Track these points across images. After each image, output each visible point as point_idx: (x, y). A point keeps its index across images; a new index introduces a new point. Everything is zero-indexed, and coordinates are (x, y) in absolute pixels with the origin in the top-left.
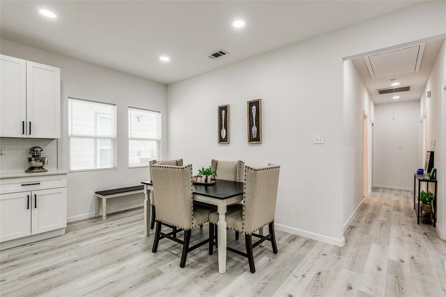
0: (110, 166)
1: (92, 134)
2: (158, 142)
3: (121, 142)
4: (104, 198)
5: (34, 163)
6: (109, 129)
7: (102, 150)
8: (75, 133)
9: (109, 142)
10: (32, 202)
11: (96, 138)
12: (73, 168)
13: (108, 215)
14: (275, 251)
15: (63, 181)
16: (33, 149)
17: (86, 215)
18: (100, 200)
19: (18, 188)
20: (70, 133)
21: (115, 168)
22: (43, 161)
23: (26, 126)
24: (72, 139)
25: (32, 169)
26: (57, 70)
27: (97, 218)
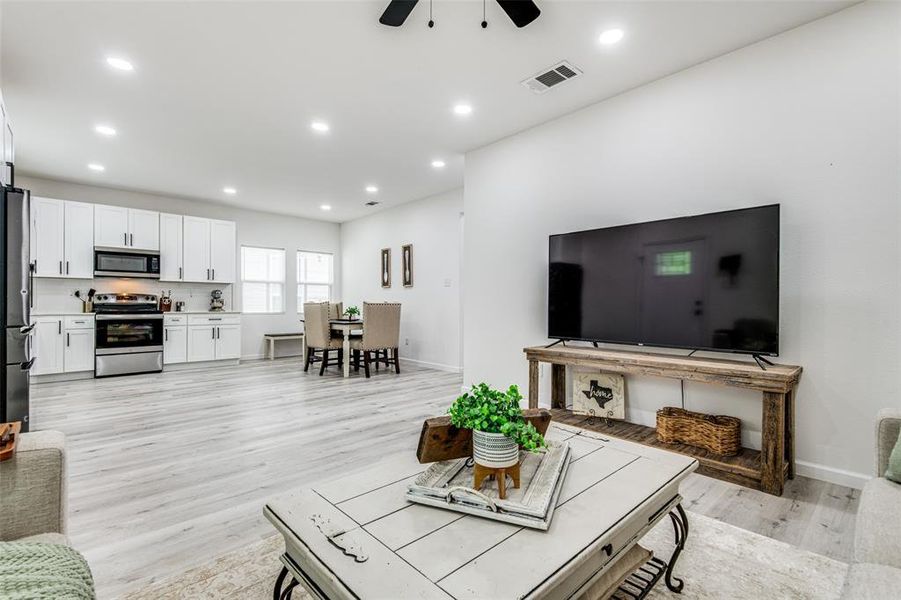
0: (279, 311)
1: (263, 278)
2: (331, 287)
3: (290, 286)
4: (272, 339)
5: (216, 304)
6: (278, 274)
7: (274, 298)
8: (247, 279)
9: (278, 287)
10: (216, 334)
11: (268, 283)
12: (244, 311)
13: (276, 358)
14: (398, 372)
15: (237, 319)
16: (214, 292)
17: (256, 355)
18: (269, 341)
19: (207, 322)
20: (242, 278)
21: (283, 313)
22: (222, 302)
23: (210, 273)
24: (244, 284)
25: (214, 308)
26: (233, 225)
27: (267, 359)
